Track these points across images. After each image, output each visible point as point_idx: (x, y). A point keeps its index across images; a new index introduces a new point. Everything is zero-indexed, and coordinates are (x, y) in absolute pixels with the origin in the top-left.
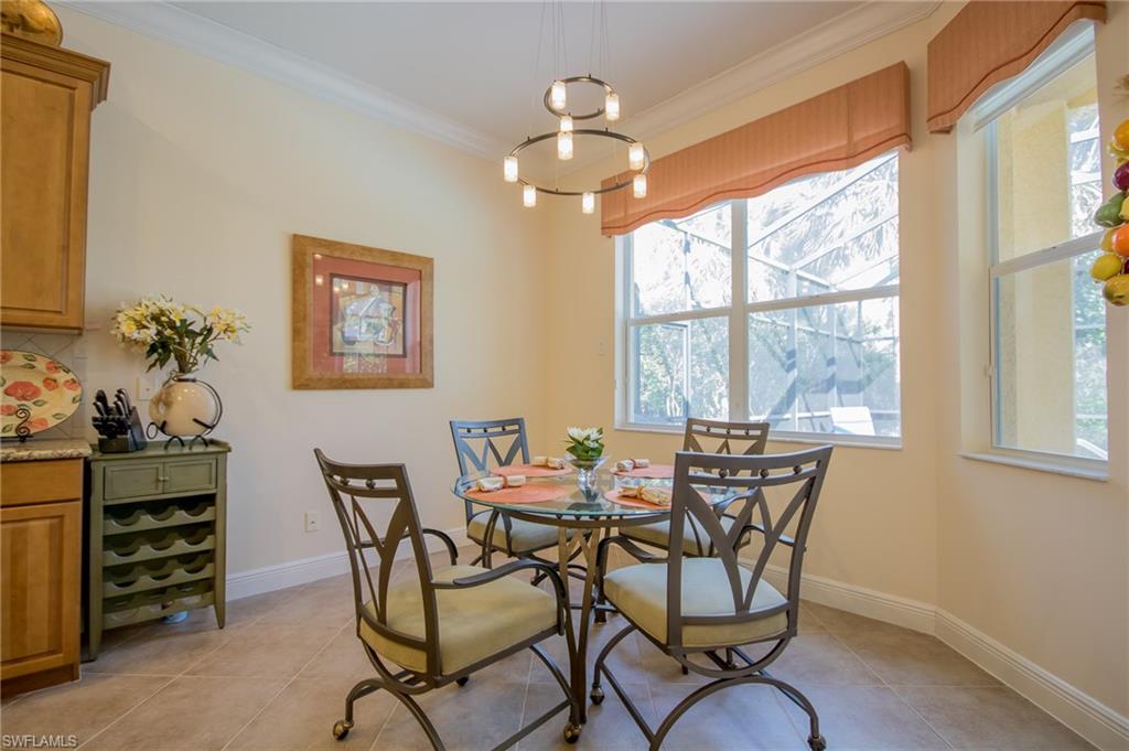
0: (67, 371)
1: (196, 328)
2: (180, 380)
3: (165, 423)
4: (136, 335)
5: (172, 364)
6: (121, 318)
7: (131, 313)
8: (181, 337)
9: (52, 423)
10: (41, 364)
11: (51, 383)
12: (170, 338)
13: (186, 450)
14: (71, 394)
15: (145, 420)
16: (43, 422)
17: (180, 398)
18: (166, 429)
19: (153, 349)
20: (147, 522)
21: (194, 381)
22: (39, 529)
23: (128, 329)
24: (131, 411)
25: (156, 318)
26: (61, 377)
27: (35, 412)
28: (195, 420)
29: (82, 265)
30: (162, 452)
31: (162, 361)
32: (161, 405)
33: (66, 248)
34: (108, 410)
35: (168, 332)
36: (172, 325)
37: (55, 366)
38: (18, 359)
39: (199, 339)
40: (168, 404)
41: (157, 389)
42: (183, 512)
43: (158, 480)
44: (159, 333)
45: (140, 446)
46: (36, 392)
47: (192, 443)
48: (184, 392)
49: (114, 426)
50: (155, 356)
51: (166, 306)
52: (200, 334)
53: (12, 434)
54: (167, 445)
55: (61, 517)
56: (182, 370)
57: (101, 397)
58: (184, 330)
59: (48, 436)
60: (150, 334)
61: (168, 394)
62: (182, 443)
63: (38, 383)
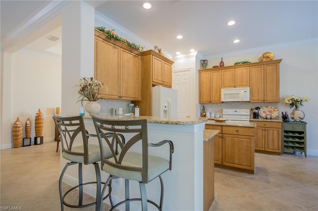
0: (277, 109)
1: (299, 100)
2: (296, 110)
3: (293, 118)
4: (288, 103)
5: (294, 107)
6: (285, 100)
7: (287, 99)
8: (296, 102)
9: (275, 117)
10: (273, 108)
11: (274, 110)
12: (294, 102)
13: (298, 123)
14: (277, 112)
15: (289, 117)
16: (273, 116)
17: (296, 113)
18: (294, 119)
19: (291, 104)
20: (291, 134)
21: (299, 110)
22: (276, 132)
23: (287, 102)
24: (288, 115)
25: (292, 99)
26: (276, 109)
27: (272, 115)
28: (299, 118)
29: (279, 92)
30: (293, 123)
31: (292, 107)
32: (292, 114)
33: (277, 90)
34: (284, 115)
35: (293, 101)
36: (294, 100)
37: (275, 108)
38: (270, 107)
39: (300, 102)
40: (294, 114)
41: (291, 111)
42: (297, 134)
43: (293, 128)
44: (292, 102)
45: (289, 121)
46: (272, 112)
47: (299, 122)
48: (297, 112)
49: (285, 118)
50: (291, 106)
51: (293, 97)
52: (300, 101)
53: (269, 118)
54: (294, 122)
55: (279, 130)
56: (296, 108)
57: (283, 113)
58: (297, 101)
59: (274, 119)
60: (291, 102)
61: (294, 112)
62: (297, 122)
63: (272, 110)
